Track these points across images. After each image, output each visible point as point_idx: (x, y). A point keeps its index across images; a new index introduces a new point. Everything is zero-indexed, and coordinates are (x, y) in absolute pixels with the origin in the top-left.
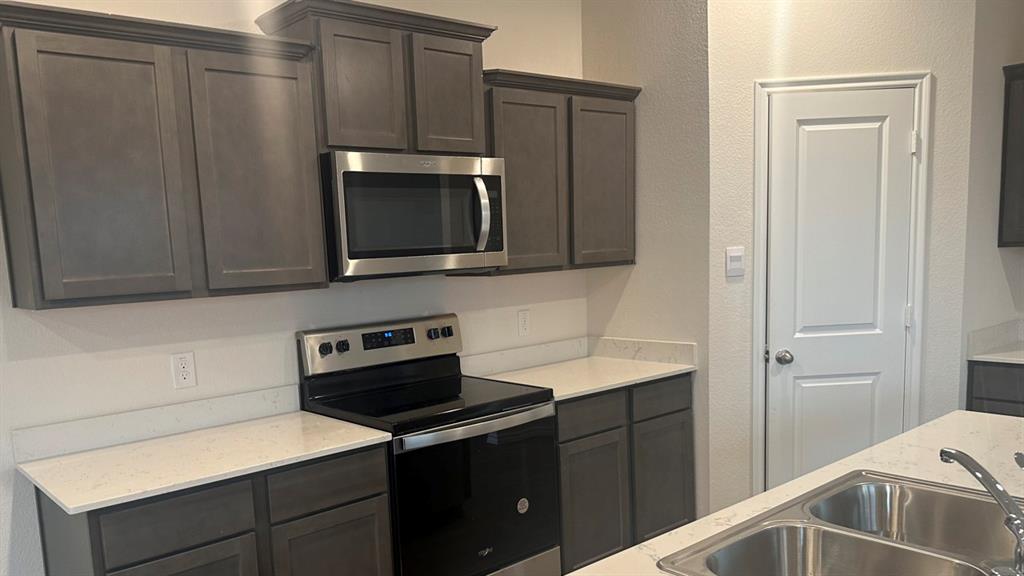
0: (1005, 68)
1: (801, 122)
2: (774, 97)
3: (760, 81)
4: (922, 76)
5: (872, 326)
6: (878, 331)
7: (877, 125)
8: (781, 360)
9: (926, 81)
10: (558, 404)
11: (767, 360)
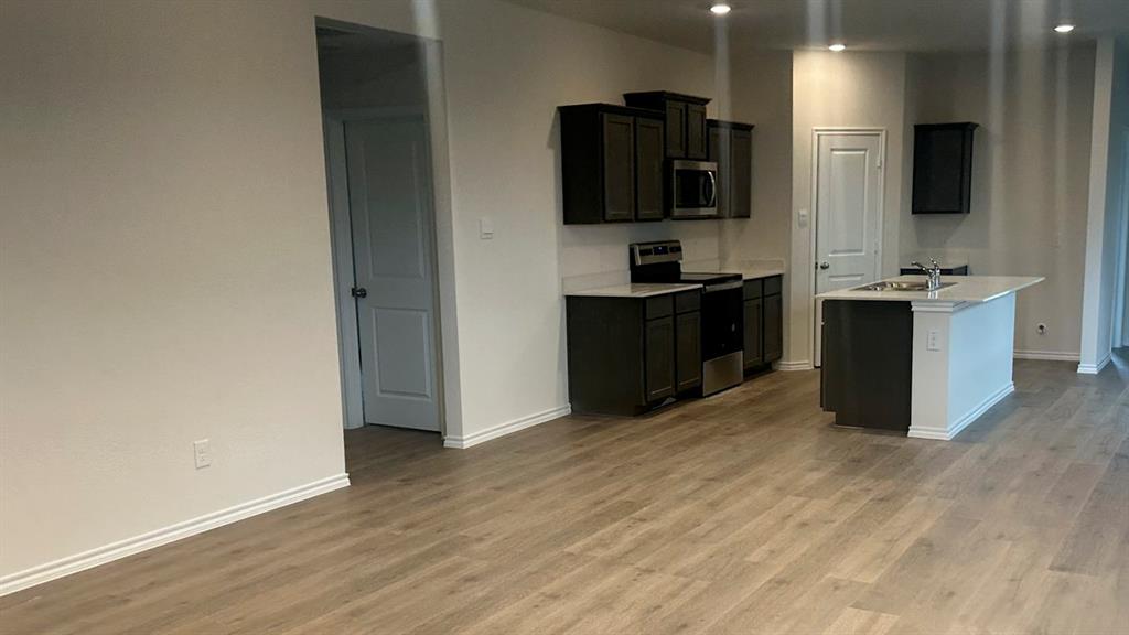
0: (916, 126)
1: (832, 150)
2: (822, 138)
3: (815, 128)
4: (881, 130)
5: (861, 251)
6: (863, 254)
7: (863, 153)
8: (823, 267)
9: (884, 133)
10: (746, 281)
11: (816, 268)
